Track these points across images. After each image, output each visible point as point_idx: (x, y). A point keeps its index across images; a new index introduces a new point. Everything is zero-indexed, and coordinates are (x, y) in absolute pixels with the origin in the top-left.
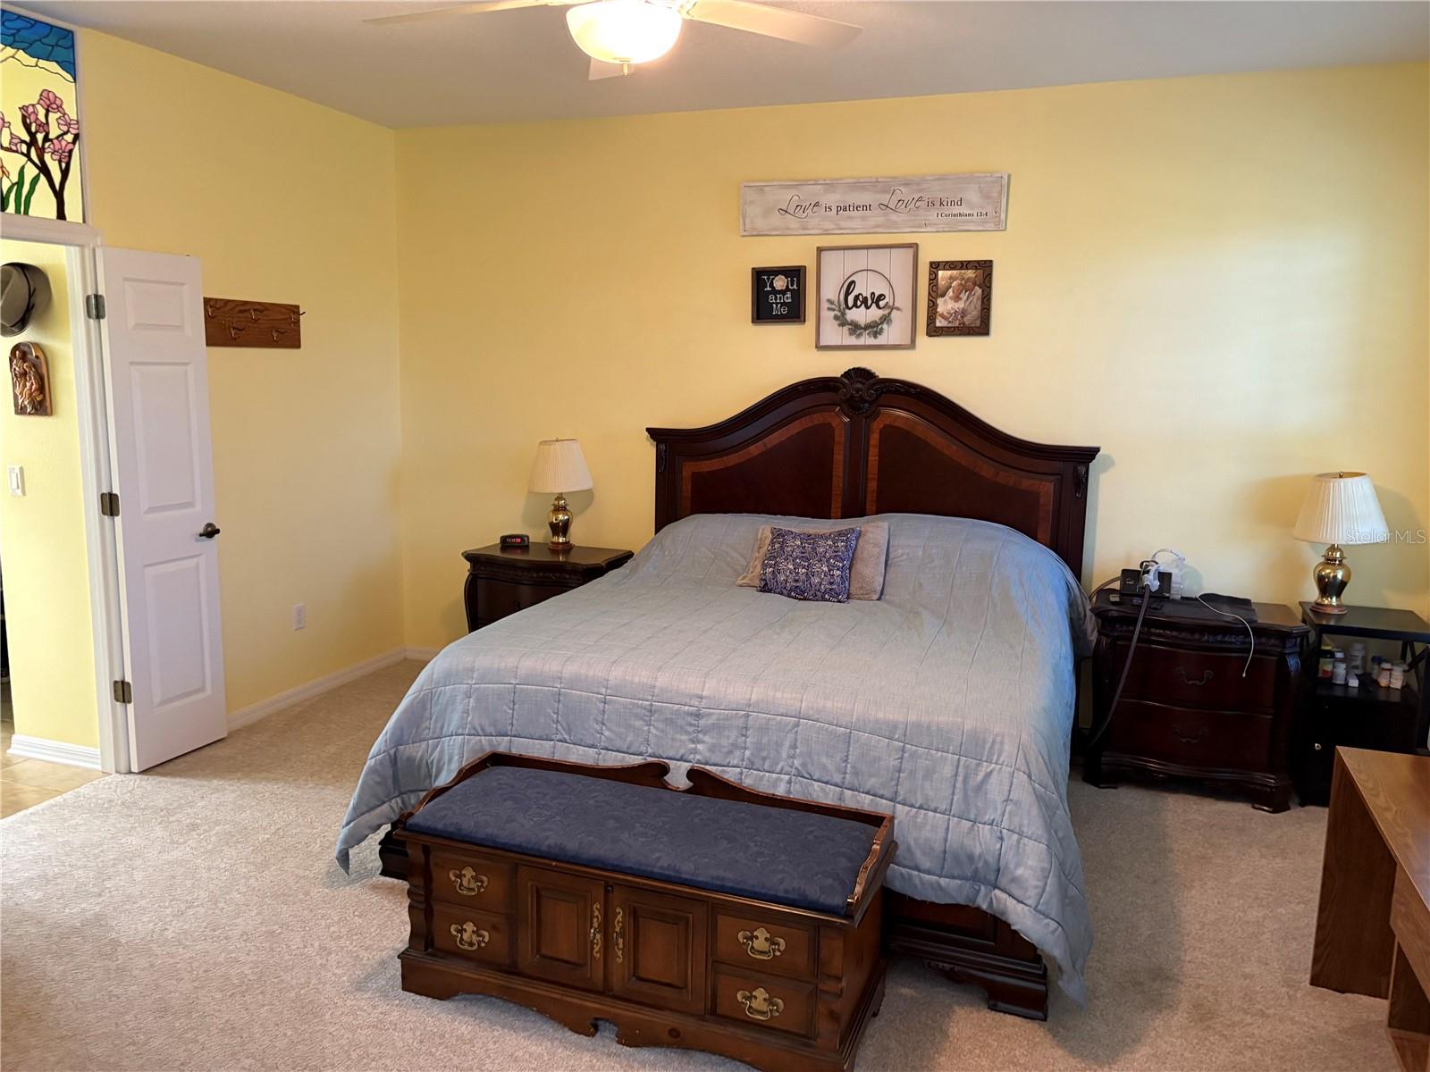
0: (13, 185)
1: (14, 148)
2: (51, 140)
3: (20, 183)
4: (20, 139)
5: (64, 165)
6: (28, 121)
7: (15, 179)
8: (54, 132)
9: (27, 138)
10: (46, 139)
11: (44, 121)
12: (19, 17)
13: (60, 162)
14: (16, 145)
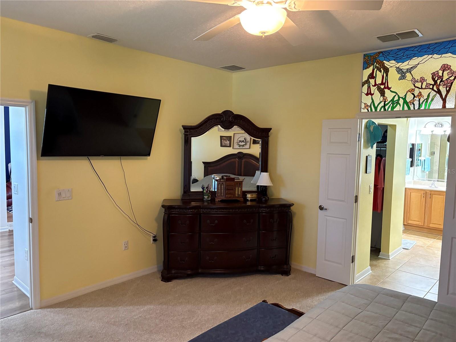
0: (425, 100)
1: (427, 87)
2: (443, 81)
3: (428, 98)
4: (430, 84)
5: (448, 89)
6: (434, 77)
7: (425, 97)
8: (445, 78)
9: (433, 83)
10: (441, 81)
11: (441, 75)
12: (436, 43)
13: (446, 88)
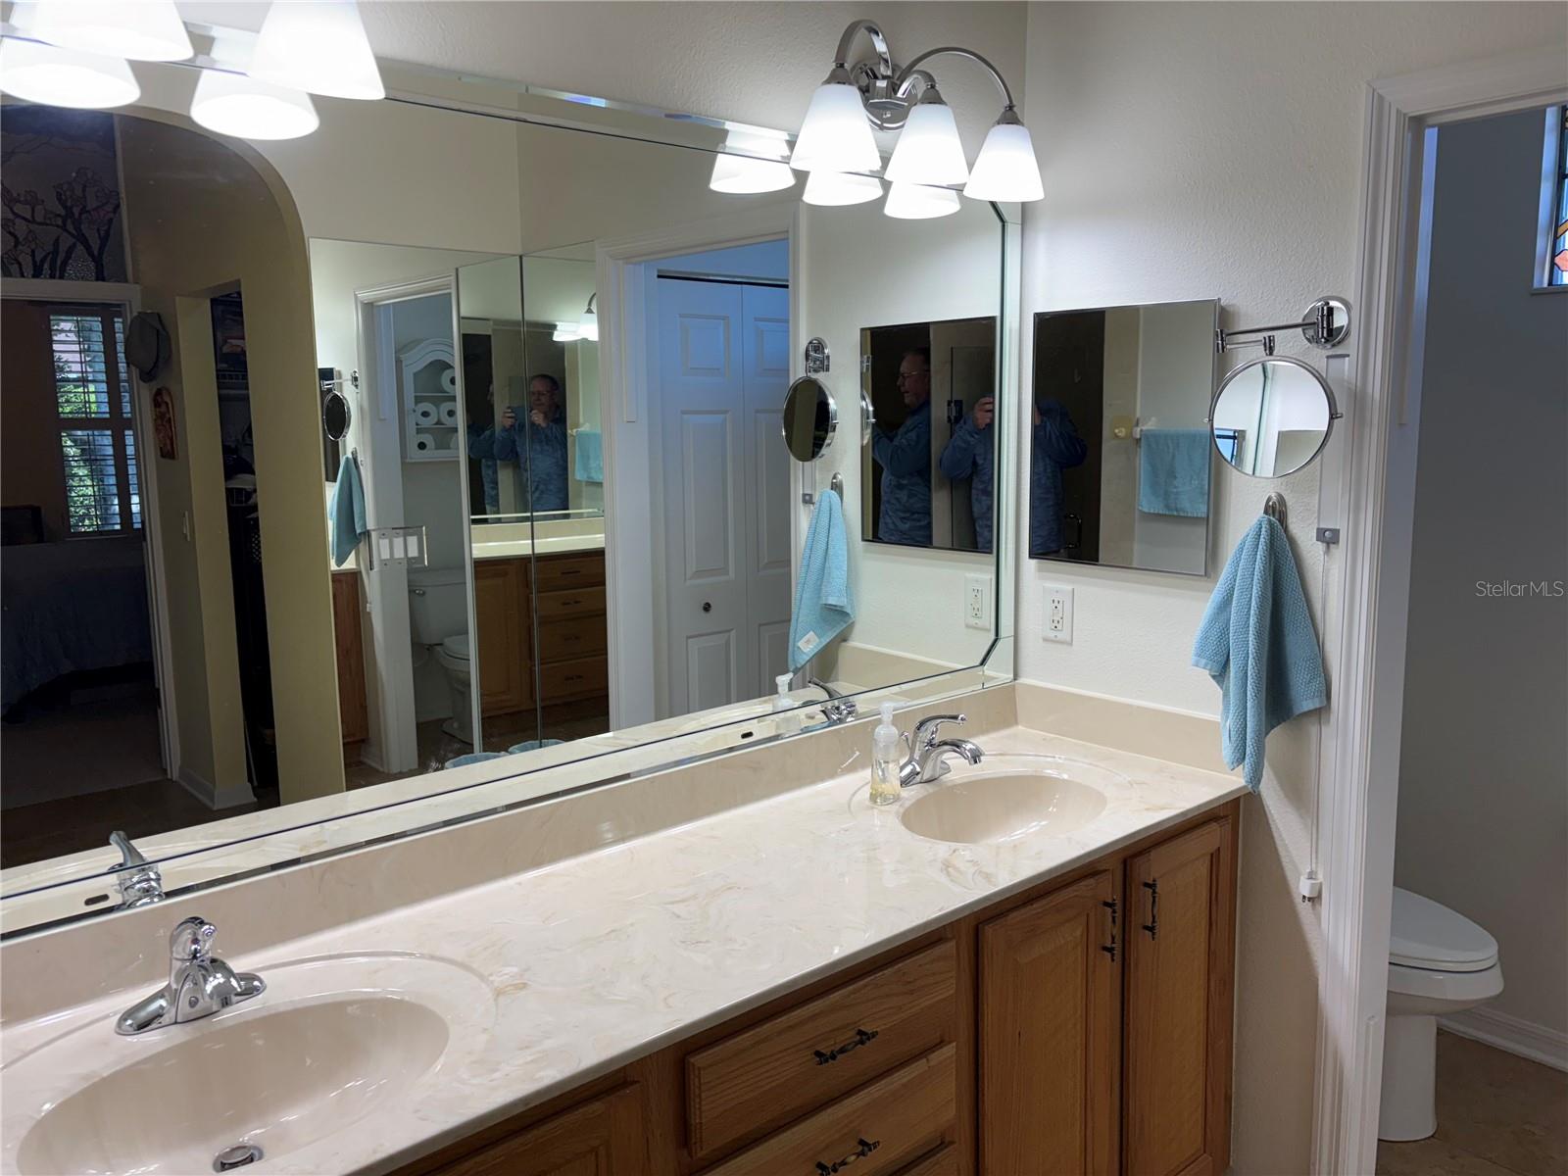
2: (88, 212)
3: (56, 252)
4: (54, 213)
5: (102, 233)
6: (63, 197)
8: (92, 203)
10: (83, 210)
11: (81, 196)
14: (50, 219)
